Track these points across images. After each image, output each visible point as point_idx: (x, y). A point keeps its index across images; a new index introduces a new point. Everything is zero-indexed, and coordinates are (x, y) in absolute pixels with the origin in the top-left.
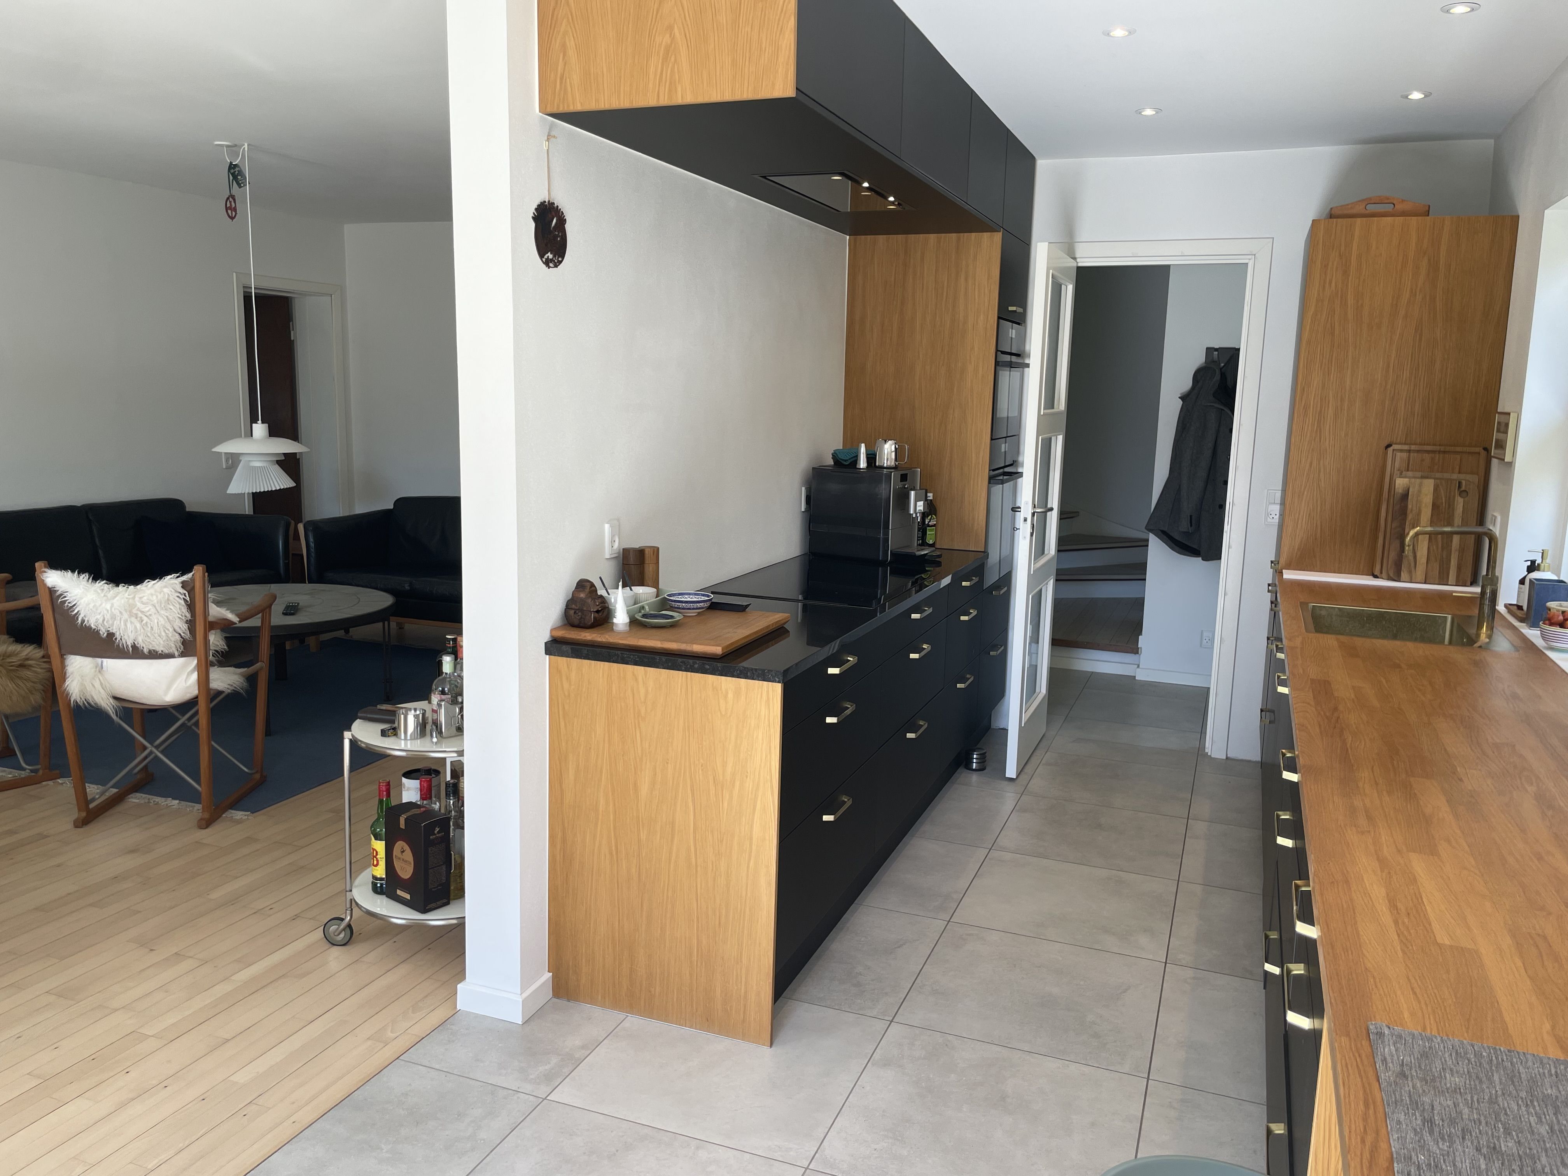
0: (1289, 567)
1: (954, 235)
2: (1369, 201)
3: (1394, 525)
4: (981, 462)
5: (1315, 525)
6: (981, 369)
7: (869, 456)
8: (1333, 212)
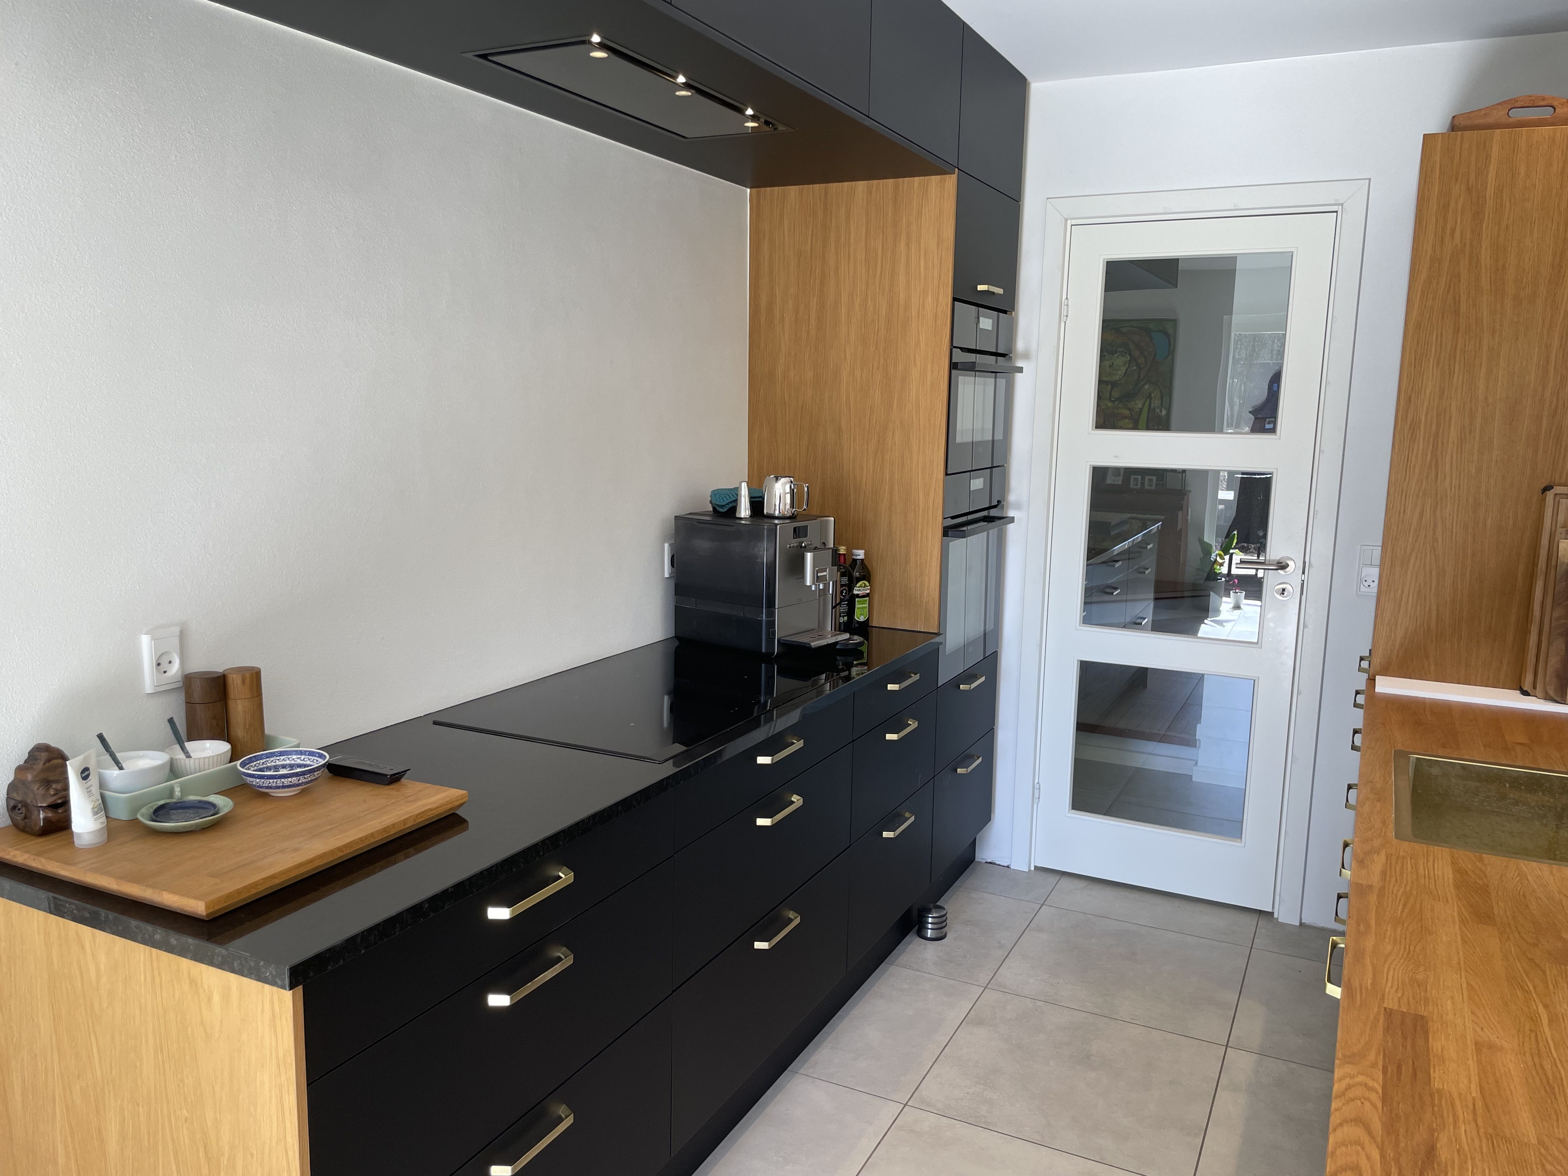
0: (1387, 670)
1: (890, 182)
2: (1513, 104)
3: (1556, 614)
4: (931, 507)
5: (1427, 610)
6: (929, 374)
7: (752, 500)
8: (1456, 123)
